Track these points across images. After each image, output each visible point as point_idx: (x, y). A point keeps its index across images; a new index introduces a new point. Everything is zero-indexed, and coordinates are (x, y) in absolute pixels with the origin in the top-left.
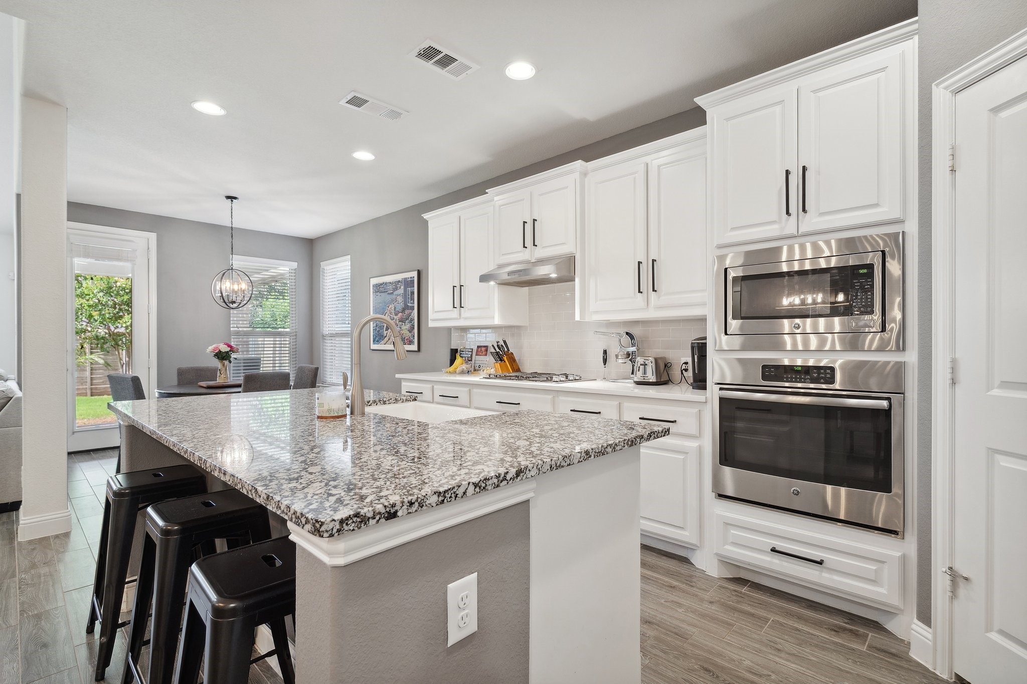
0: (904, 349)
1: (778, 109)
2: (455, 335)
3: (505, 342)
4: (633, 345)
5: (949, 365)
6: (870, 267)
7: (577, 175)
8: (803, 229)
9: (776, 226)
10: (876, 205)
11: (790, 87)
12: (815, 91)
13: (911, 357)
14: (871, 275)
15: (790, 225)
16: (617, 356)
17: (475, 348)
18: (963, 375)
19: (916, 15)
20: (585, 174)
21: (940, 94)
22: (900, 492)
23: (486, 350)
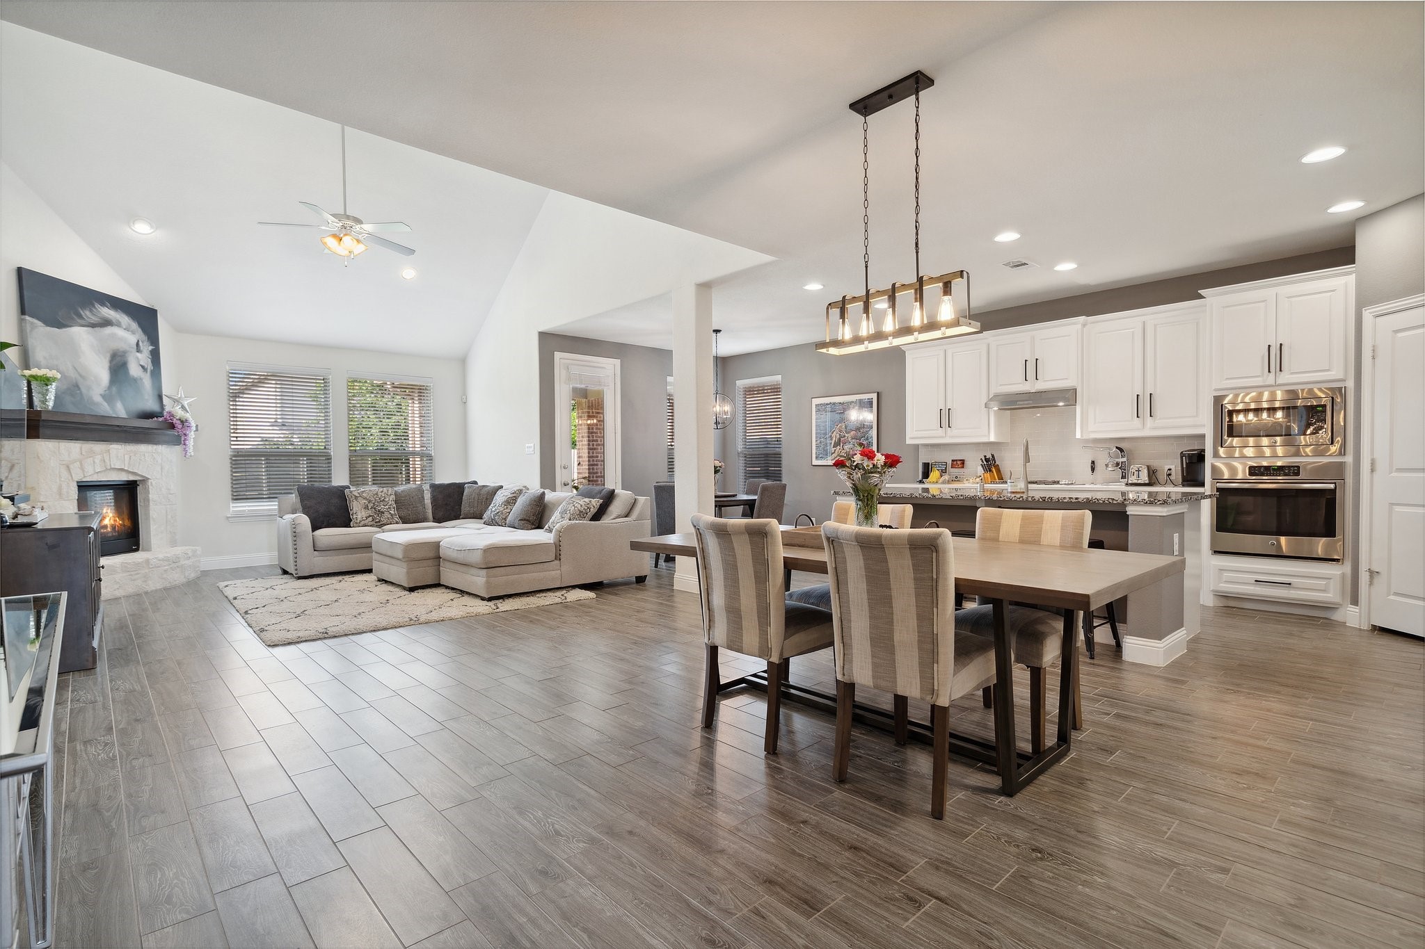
0: (1344, 455)
1: (1262, 304)
2: (922, 451)
3: (993, 456)
4: (1123, 457)
5: (1370, 462)
6: (1324, 406)
7: (1079, 326)
8: (1280, 381)
9: (1260, 379)
10: (1328, 370)
11: (1272, 291)
12: (1288, 298)
13: (1349, 459)
14: (1324, 411)
15: (1270, 379)
16: (1107, 465)
17: (950, 463)
18: (1379, 466)
19: (1354, 263)
20: (1084, 325)
21: (1367, 315)
22: (1341, 537)
23: (963, 462)
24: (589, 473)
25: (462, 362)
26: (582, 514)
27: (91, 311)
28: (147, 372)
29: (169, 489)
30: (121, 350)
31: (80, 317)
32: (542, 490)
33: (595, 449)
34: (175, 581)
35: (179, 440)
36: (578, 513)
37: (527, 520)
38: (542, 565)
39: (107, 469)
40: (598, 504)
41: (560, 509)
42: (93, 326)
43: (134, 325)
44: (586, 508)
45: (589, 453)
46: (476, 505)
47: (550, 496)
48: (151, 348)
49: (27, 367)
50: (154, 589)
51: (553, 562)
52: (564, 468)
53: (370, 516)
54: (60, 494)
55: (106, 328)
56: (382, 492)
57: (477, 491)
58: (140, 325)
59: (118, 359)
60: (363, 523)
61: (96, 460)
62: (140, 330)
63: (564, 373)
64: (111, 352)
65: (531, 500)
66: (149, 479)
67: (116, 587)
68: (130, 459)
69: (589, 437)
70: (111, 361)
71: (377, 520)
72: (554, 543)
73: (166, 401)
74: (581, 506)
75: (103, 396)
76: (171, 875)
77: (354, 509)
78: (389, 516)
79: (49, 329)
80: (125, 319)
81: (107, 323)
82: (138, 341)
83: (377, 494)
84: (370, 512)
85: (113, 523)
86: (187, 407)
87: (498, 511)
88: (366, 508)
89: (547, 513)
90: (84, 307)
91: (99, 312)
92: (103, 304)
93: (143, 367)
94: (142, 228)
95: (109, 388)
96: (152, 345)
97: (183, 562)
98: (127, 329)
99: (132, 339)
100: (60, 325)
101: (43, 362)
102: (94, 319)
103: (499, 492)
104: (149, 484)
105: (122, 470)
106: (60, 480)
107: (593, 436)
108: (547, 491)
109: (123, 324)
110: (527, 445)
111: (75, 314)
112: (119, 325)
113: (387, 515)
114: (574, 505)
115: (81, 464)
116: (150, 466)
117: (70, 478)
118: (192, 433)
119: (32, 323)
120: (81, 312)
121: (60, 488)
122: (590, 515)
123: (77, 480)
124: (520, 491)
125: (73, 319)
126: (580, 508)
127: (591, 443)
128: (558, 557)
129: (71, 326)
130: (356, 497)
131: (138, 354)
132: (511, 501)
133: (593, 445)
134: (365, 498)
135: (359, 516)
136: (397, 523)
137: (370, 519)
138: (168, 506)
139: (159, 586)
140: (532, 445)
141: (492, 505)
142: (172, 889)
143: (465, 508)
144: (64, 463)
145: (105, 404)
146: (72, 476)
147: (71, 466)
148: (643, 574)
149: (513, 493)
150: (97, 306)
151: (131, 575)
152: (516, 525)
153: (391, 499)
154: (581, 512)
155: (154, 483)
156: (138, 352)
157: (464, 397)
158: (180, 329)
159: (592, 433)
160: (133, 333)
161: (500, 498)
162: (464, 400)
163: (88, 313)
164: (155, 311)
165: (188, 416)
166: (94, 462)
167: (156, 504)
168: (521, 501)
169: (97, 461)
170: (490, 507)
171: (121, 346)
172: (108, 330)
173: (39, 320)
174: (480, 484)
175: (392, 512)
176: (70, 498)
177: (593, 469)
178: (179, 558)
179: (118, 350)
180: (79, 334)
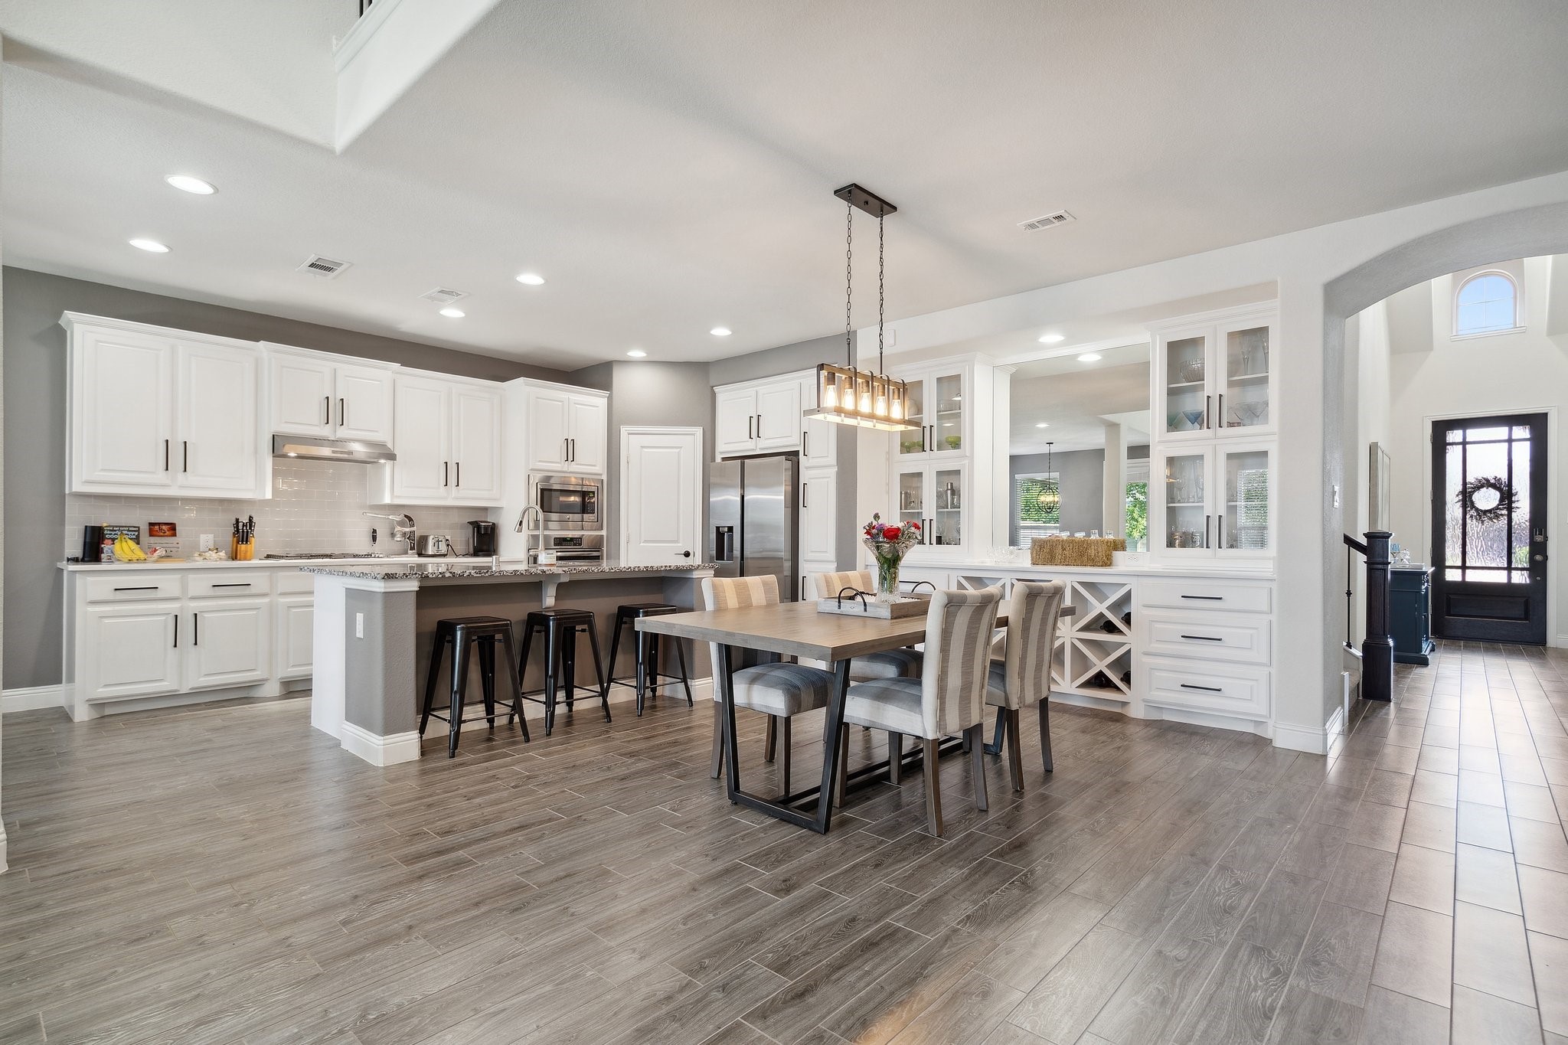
0: (602, 530)
1: (561, 404)
3: (251, 520)
4: (411, 526)
5: (626, 536)
6: (592, 493)
7: (391, 373)
8: (571, 469)
9: (559, 465)
10: (594, 466)
11: (566, 395)
12: (575, 403)
13: (604, 533)
15: (566, 466)
16: (392, 535)
17: (144, 528)
23: (172, 528)
76: (1260, 992)
142: (1267, 979)
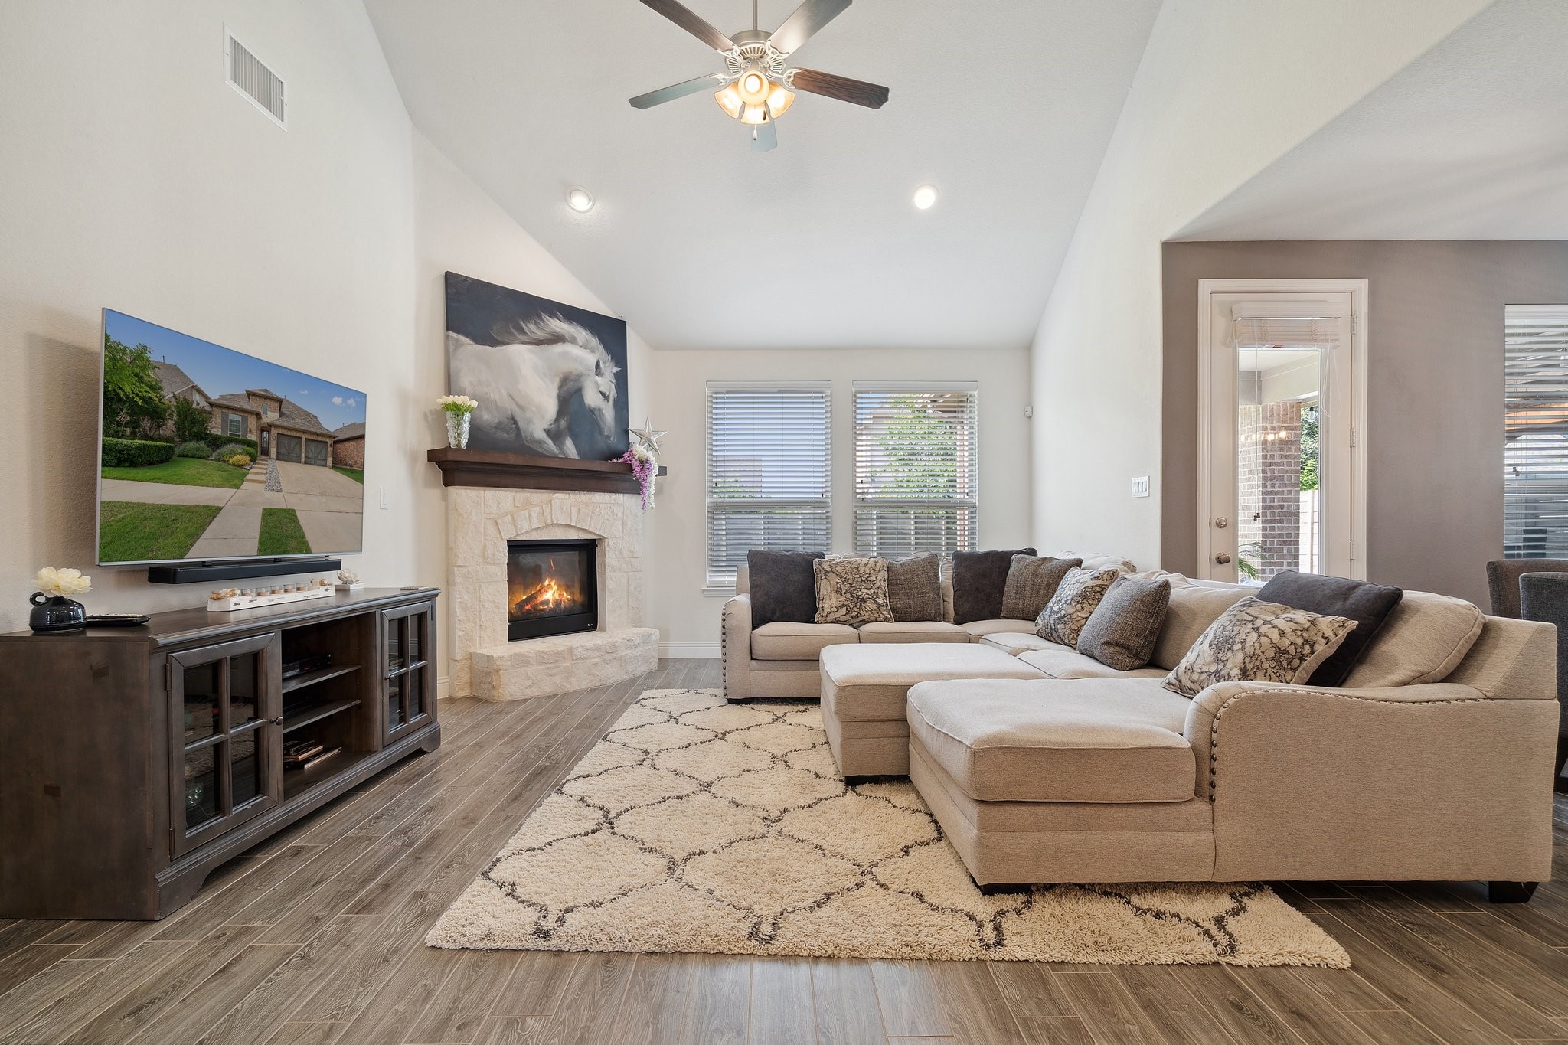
24: (1264, 536)
25: (1027, 350)
26: (1283, 661)
27: (536, 324)
28: (608, 401)
29: (632, 552)
30: (575, 372)
31: (522, 331)
32: (1163, 576)
33: (1276, 493)
34: (609, 678)
35: (637, 488)
36: (1271, 653)
37: (1123, 646)
38: (1150, 811)
39: (547, 526)
40: (1343, 634)
41: (1211, 632)
42: (539, 342)
43: (594, 342)
44: (1300, 641)
45: (1264, 500)
46: (1028, 594)
47: (1182, 590)
48: (615, 370)
49: (449, 393)
50: (578, 688)
51: (1190, 807)
52: (1219, 525)
53: (844, 606)
54: (484, 557)
55: (555, 345)
56: (866, 565)
57: (1032, 568)
58: (602, 341)
59: (570, 384)
60: (832, 616)
61: (532, 513)
62: (601, 347)
63: (1221, 323)
64: (561, 375)
65: (1134, 600)
66: (605, 538)
67: (528, 683)
68: (579, 511)
69: (1264, 472)
70: (560, 388)
71: (854, 614)
72: (1194, 748)
73: (632, 437)
74: (1282, 633)
75: (548, 432)
77: (821, 593)
78: (874, 607)
79: (479, 347)
80: (581, 334)
81: (557, 339)
82: (599, 361)
83: (857, 568)
84: (843, 599)
85: (557, 598)
86: (656, 445)
87: (1063, 613)
88: (839, 591)
89: (1175, 633)
90: (527, 318)
91: (547, 325)
92: (553, 315)
93: (603, 394)
94: (580, 202)
95: (557, 420)
96: (616, 366)
97: (623, 652)
98: (584, 347)
99: (591, 359)
100: (494, 343)
101: (469, 389)
102: (540, 334)
103: (1070, 575)
104: (606, 546)
105: (568, 526)
106: (485, 539)
107: (1273, 471)
108: (1174, 578)
109: (578, 339)
110: (1135, 480)
111: (513, 327)
112: (573, 341)
113: (870, 605)
114: (1256, 630)
115: (513, 518)
116: (606, 521)
117: (499, 536)
118: (653, 478)
119: (457, 341)
120: (524, 326)
121: (485, 549)
122: (1311, 663)
123: (508, 538)
124: (1113, 575)
125: (512, 334)
126: (1275, 636)
127: (1269, 483)
128: (1206, 790)
129: (508, 344)
130: (826, 571)
131: (598, 379)
132: (1092, 595)
133: (1273, 486)
134: (838, 575)
135: (827, 606)
136: (886, 620)
137: (844, 611)
138: (630, 574)
139: (585, 685)
140: (1145, 479)
141: (1054, 599)
143: (1009, 599)
144: (491, 516)
145: (550, 442)
146: (500, 534)
147: (499, 521)
148: (1523, 876)
149: (1097, 578)
150: (545, 317)
151: (548, 668)
152: (1097, 653)
153: (879, 578)
154: (1279, 651)
155: (611, 543)
156: (597, 375)
157: (1029, 408)
158: (657, 345)
159: (1271, 464)
160: (592, 351)
161: (1071, 585)
162: (1028, 414)
163: (532, 327)
164: (624, 323)
165: (650, 455)
166: (530, 516)
167: (614, 571)
168: (1113, 596)
169: (534, 515)
170: (1050, 604)
171: (574, 367)
172: (559, 348)
173: (467, 336)
174: (1041, 554)
175: (880, 601)
176: (498, 562)
177: (1272, 529)
178: (615, 647)
179: (571, 373)
180: (519, 354)
